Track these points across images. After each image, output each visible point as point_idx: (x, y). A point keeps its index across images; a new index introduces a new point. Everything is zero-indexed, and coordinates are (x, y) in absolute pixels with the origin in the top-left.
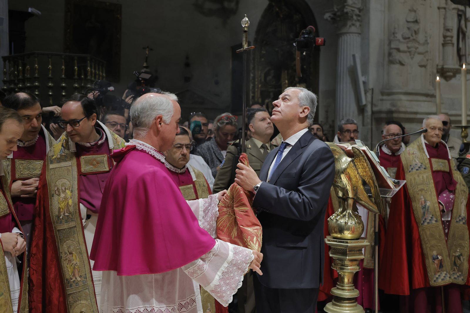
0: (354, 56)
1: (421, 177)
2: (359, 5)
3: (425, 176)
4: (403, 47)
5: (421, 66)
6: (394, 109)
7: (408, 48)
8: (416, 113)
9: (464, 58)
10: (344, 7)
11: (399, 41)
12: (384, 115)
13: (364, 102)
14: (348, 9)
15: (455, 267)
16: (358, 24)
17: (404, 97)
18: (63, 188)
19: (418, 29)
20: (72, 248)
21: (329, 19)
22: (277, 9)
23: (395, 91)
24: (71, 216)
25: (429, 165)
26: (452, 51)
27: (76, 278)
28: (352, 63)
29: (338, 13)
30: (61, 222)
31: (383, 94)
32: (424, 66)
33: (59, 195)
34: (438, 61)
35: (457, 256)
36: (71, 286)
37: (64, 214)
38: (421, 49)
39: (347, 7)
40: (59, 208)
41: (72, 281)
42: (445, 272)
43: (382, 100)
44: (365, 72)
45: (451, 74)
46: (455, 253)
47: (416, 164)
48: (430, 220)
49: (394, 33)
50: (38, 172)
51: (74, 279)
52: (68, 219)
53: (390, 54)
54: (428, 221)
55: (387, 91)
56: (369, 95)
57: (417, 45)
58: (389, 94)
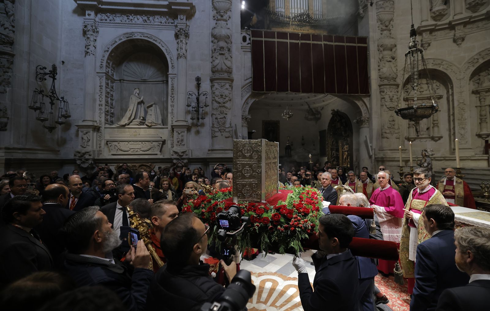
0: (366, 136)
2: (368, 116)
4: (388, 131)
5: (397, 138)
6: (384, 157)
7: (390, 131)
8: (395, 158)
9: (419, 133)
10: (361, 118)
11: (386, 129)
12: (380, 159)
13: (371, 154)
14: (363, 119)
16: (367, 123)
17: (389, 151)
19: (395, 124)
21: (356, 122)
23: (384, 149)
26: (413, 130)
28: (365, 138)
29: (359, 120)
31: (379, 150)
32: (399, 138)
34: (406, 135)
38: (396, 131)
43: (379, 153)
44: (371, 142)
49: (383, 126)
53: (382, 135)
55: (381, 149)
56: (373, 151)
57: (394, 130)
58: (382, 150)
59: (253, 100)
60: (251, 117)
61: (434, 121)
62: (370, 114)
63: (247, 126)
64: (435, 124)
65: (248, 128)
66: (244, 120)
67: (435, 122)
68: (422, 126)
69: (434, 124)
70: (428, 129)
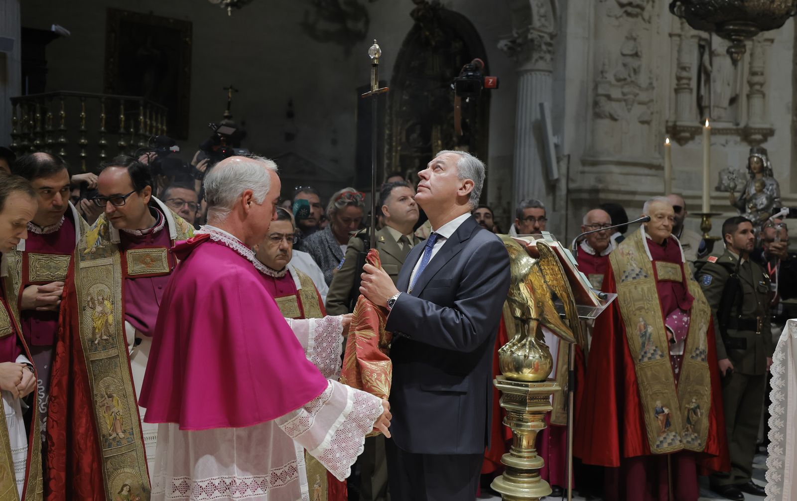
0: (541, 105)
1: (640, 289)
2: (551, 29)
3: (645, 288)
4: (616, 93)
5: (643, 122)
6: (600, 186)
7: (624, 94)
8: (634, 193)
9: (706, 112)
10: (528, 31)
11: (610, 83)
12: (585, 196)
13: (556, 176)
14: (531, 36)
15: (689, 426)
16: (548, 57)
17: (616, 169)
18: (100, 298)
19: (639, 67)
20: (112, 388)
21: (505, 49)
22: (427, 33)
23: (602, 159)
24: (111, 340)
25: (652, 272)
26: (688, 100)
27: (117, 434)
28: (539, 116)
29: (519, 41)
30: (96, 349)
31: (584, 163)
32: (647, 122)
33: (93, 308)
34: (669, 115)
35: (692, 409)
36: (110, 446)
37: (101, 337)
38: (643, 96)
39: (532, 31)
40: (94, 329)
41: (111, 438)
42: (674, 433)
43: (583, 172)
44: (558, 131)
45: (687, 135)
46: (689, 404)
47: (633, 270)
48: (652, 354)
49: (602, 72)
50: (63, 273)
51: (114, 435)
52: (106, 344)
53: (596, 104)
54: (649, 355)
55: (591, 161)
56: (564, 165)
57: (636, 91)
58: (594, 164)
61: (754, 74)
62: (560, 20)
64: (756, 88)
67: (756, 79)
68: (719, 90)
69: (751, 84)
70: (733, 101)
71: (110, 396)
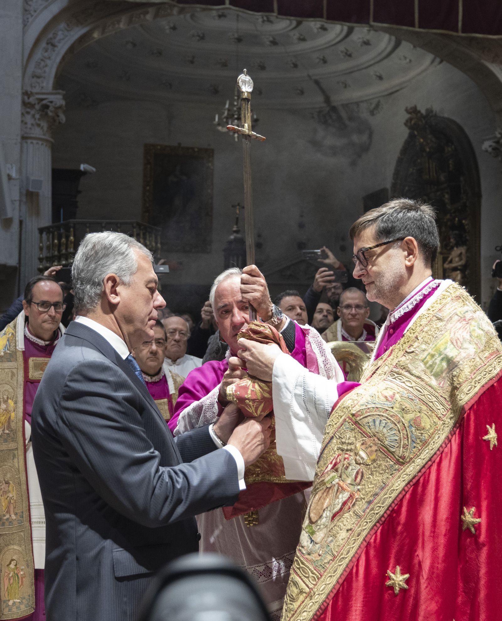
18: (5, 397)
20: (9, 475)
21: (490, 150)
22: (422, 140)
24: (12, 435)
27: (10, 516)
36: (4, 524)
37: (3, 431)
41: (5, 518)
51: (8, 516)
52: (6, 438)
59: (78, 32)
60: (63, 103)
63: (48, 137)
65: (54, 149)
66: (33, 112)
71: (7, 483)
